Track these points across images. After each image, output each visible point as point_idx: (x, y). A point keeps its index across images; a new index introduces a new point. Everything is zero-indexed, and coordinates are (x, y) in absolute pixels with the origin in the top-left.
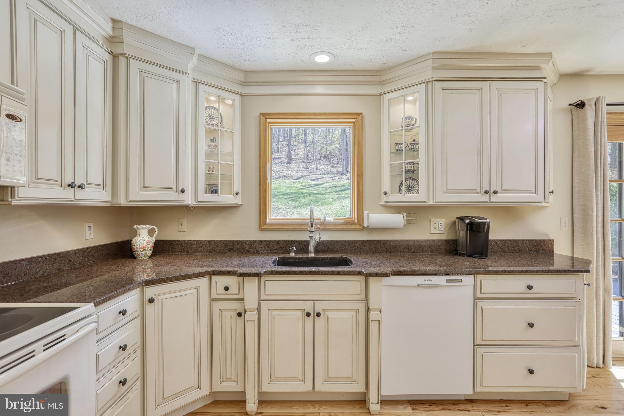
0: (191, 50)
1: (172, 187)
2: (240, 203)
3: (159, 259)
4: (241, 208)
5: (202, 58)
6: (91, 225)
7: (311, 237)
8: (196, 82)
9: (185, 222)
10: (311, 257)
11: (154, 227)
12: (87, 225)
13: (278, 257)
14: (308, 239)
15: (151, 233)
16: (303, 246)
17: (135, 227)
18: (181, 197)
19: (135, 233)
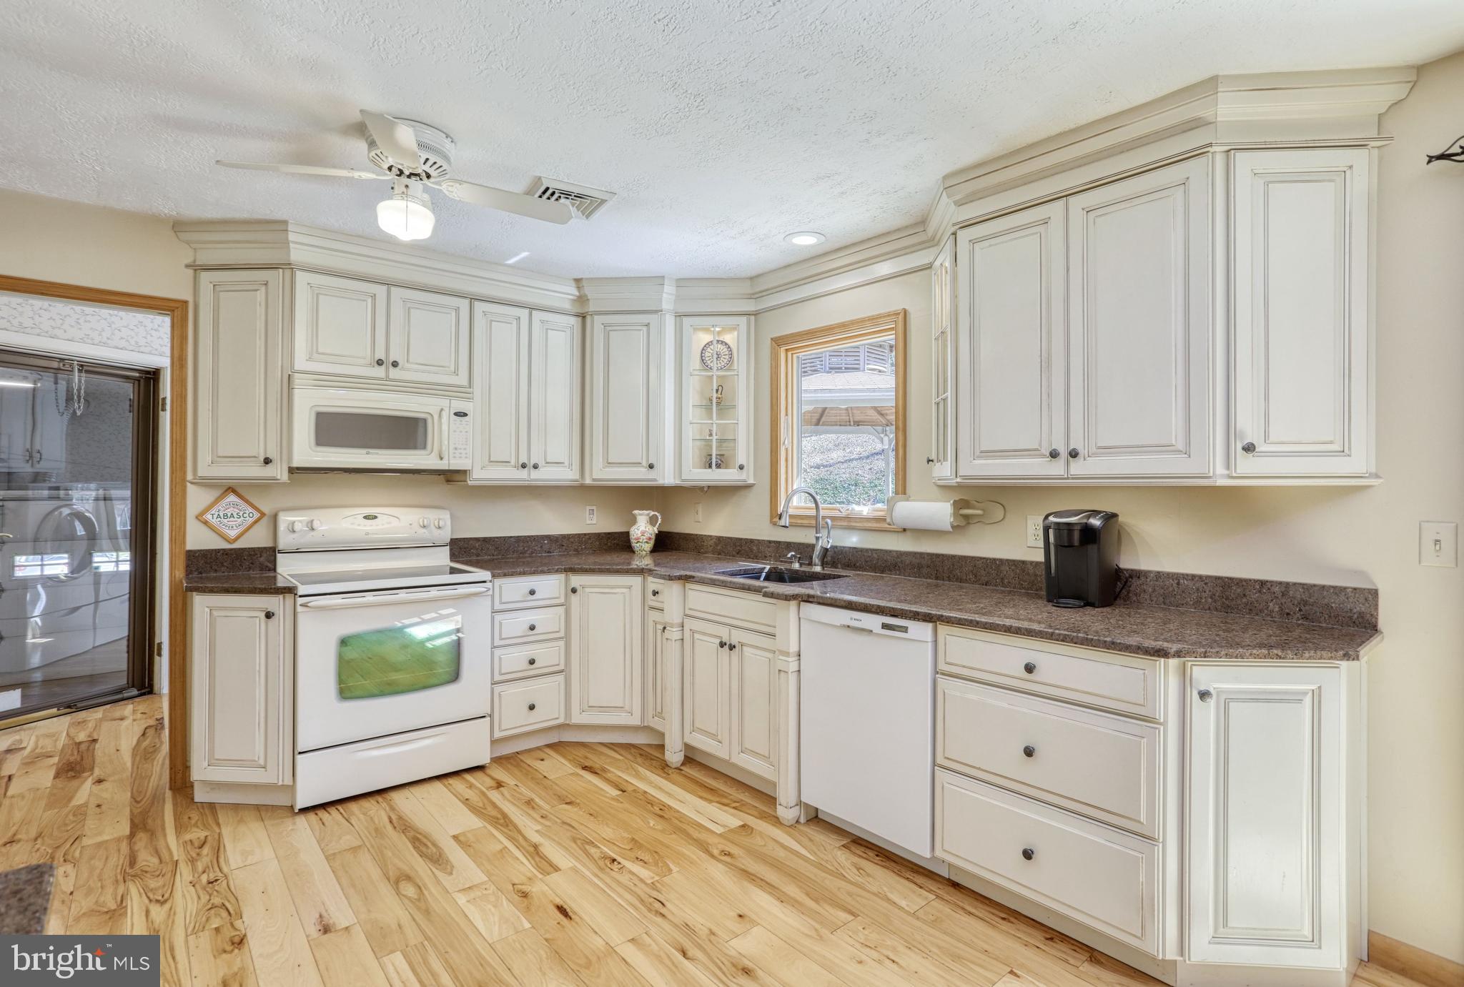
0: (659, 280)
1: (640, 461)
2: (751, 481)
3: (661, 556)
4: (754, 488)
5: (681, 282)
6: (594, 508)
7: (817, 539)
8: (679, 316)
9: (700, 508)
10: (817, 573)
11: (656, 513)
12: (588, 508)
13: (768, 567)
14: (814, 541)
15: (652, 521)
16: (804, 551)
17: (636, 512)
18: (652, 474)
19: (633, 521)
